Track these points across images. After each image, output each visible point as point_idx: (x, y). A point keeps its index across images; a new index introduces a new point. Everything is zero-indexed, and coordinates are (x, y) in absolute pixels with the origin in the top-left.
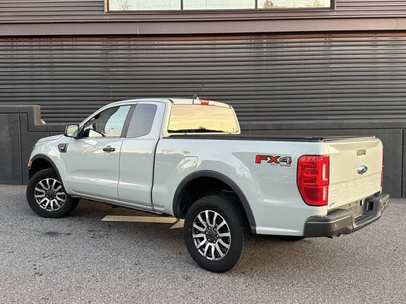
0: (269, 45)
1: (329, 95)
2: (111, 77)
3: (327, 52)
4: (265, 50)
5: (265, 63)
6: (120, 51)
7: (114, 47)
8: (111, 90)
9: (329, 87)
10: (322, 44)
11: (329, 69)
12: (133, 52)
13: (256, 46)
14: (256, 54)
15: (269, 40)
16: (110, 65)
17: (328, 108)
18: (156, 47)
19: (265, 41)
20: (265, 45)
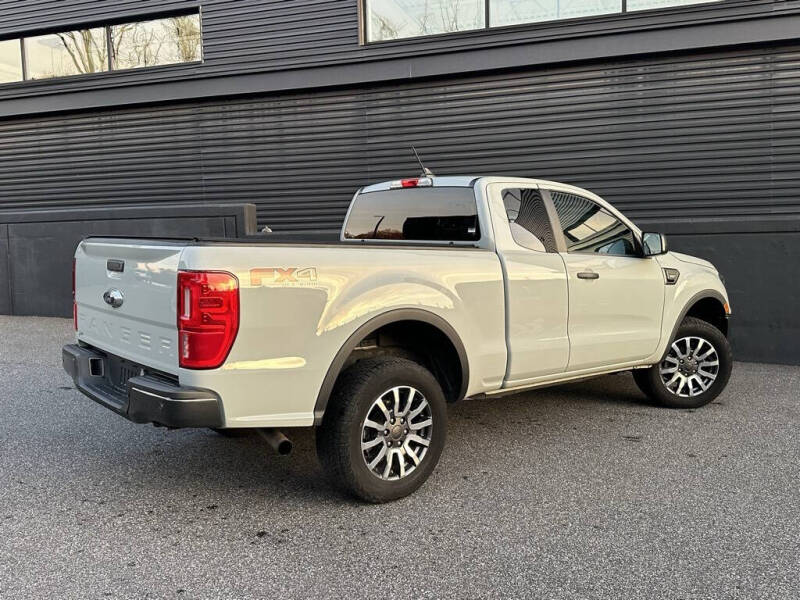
0: (648, 78)
1: (773, 167)
2: (368, 154)
3: (767, 83)
4: (640, 86)
5: (641, 110)
6: (384, 108)
7: (374, 104)
8: (369, 175)
9: (772, 150)
10: (757, 67)
11: (772, 116)
12: (404, 108)
13: (623, 80)
14: (623, 96)
15: (648, 68)
16: (367, 133)
17: (771, 192)
18: (442, 97)
19: (640, 70)
20: (640, 78)
